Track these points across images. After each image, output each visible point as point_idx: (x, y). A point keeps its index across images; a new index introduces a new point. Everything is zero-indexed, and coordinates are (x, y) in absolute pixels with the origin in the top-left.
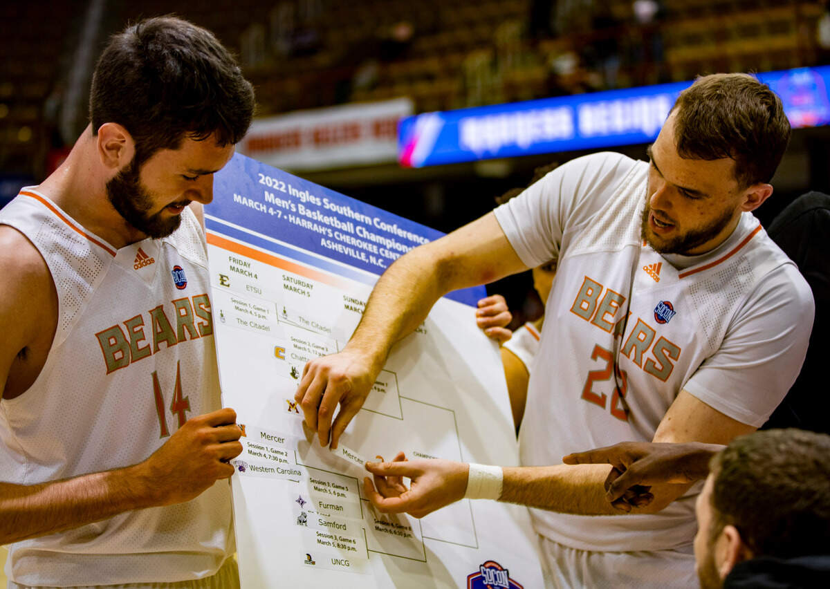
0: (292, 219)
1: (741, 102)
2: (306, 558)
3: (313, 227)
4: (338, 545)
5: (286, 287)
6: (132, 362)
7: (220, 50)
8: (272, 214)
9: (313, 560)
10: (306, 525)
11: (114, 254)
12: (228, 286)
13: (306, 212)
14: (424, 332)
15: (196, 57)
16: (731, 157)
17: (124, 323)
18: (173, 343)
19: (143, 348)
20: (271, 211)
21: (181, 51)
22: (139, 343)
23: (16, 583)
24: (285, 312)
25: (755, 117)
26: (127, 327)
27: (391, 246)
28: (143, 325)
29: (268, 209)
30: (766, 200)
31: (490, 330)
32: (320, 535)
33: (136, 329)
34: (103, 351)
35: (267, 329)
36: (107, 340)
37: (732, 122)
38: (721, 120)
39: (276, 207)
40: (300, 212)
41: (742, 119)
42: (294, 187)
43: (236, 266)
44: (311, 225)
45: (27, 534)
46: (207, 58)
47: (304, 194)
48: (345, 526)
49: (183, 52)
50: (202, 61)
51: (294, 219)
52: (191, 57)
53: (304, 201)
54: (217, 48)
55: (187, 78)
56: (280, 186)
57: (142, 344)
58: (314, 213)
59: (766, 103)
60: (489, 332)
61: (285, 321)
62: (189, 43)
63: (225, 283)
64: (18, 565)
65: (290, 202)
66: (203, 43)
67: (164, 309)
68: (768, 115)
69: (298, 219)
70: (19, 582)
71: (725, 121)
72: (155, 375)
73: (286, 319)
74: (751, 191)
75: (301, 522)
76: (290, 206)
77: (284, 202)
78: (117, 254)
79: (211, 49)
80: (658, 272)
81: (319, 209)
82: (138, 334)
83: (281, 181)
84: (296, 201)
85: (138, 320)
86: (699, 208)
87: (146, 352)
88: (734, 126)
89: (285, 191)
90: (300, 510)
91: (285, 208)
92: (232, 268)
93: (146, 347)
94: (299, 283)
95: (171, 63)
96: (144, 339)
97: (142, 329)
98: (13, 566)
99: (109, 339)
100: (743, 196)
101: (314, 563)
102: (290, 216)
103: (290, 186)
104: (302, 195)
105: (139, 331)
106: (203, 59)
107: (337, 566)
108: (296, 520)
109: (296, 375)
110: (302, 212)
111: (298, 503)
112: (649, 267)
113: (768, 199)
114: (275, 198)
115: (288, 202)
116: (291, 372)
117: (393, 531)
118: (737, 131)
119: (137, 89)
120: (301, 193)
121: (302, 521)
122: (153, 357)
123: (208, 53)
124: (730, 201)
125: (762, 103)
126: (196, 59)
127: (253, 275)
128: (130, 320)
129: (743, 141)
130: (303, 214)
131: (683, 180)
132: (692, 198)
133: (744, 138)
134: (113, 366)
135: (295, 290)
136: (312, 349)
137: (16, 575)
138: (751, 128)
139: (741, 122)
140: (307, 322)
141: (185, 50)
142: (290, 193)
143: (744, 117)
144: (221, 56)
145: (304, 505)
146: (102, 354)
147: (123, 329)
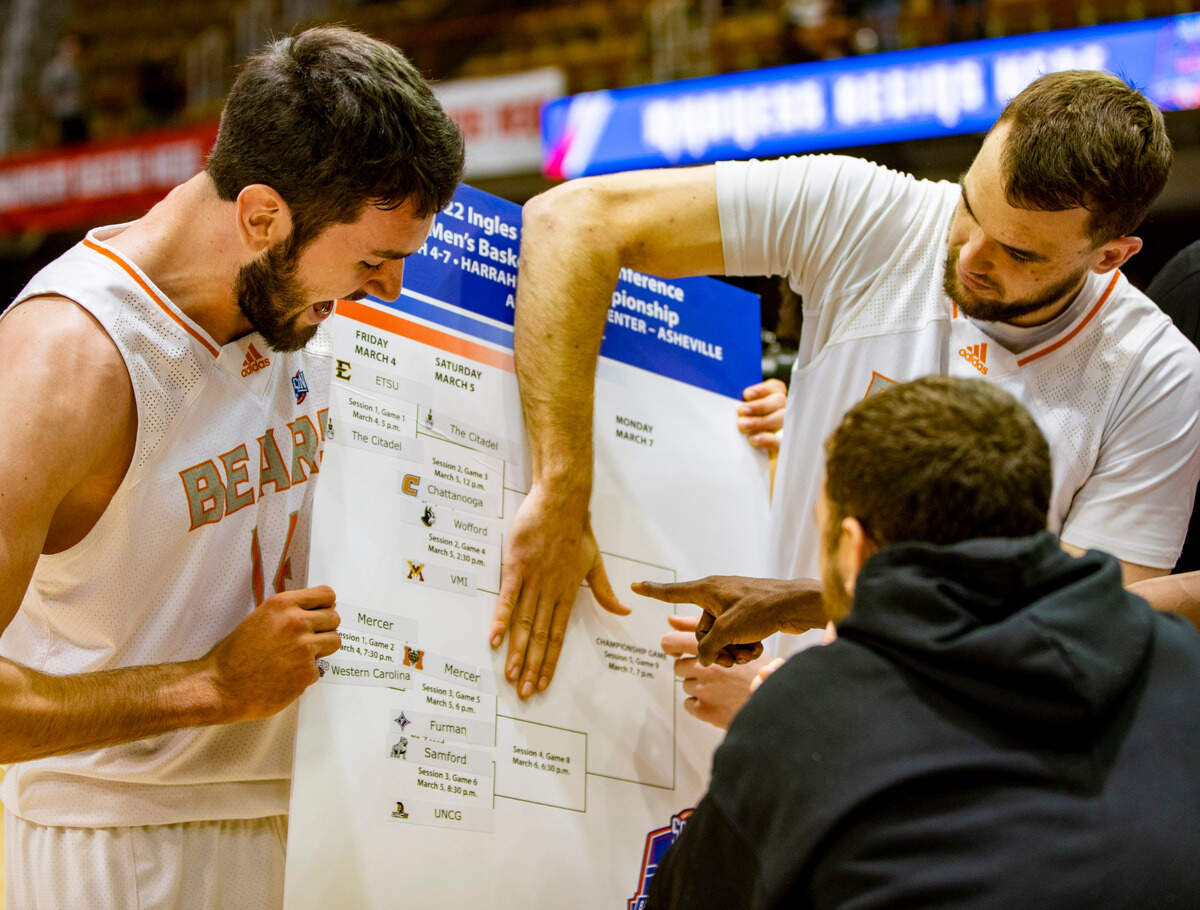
0: (465, 264)
1: (1103, 124)
2: (395, 808)
3: (497, 276)
4: (449, 788)
5: (439, 376)
6: (227, 514)
7: (412, 75)
8: (436, 257)
9: (405, 811)
10: (404, 758)
11: (215, 354)
12: (348, 378)
13: (490, 250)
14: (648, 442)
15: (381, 87)
16: (1084, 206)
17: (221, 457)
18: (284, 486)
19: (243, 495)
20: (435, 253)
21: (359, 79)
22: (238, 486)
23: (23, 820)
24: (430, 417)
25: (1121, 147)
26: (224, 463)
27: (618, 302)
28: (247, 459)
29: (429, 250)
30: (1131, 259)
31: (757, 437)
32: (424, 772)
33: (236, 466)
34: (188, 498)
35: (397, 446)
36: (195, 482)
37: (1088, 156)
38: (1071, 154)
39: (442, 245)
40: (481, 253)
41: (1103, 150)
42: (476, 211)
43: (365, 345)
44: (496, 272)
45: (53, 749)
46: (396, 86)
47: (491, 221)
48: (465, 758)
49: (362, 81)
50: (390, 93)
51: (468, 264)
52: (374, 88)
53: (489, 233)
54: (408, 71)
55: (370, 120)
56: (455, 210)
57: (242, 488)
58: (503, 253)
59: (1139, 124)
60: (754, 441)
61: (428, 432)
62: (370, 67)
63: (344, 374)
64: (27, 794)
65: (467, 235)
66: (389, 65)
67: (274, 435)
68: (1141, 142)
69: (475, 263)
70: (27, 818)
71: (1079, 155)
72: (255, 533)
73: (429, 429)
74: (1111, 247)
75: (396, 752)
76: (465, 242)
77: (457, 236)
78: (221, 353)
79: (401, 75)
80: (983, 358)
81: (511, 247)
82: (239, 472)
83: (458, 201)
84: (478, 233)
85: (240, 452)
86: (1033, 272)
87: (248, 499)
88: (1091, 163)
89: (462, 218)
90: (398, 733)
91: (458, 246)
92: (359, 350)
93: (247, 492)
94: (461, 369)
95: (346, 99)
96: (247, 481)
97: (244, 466)
98: (21, 793)
99: (198, 480)
100: (1098, 253)
101: (406, 816)
102: (463, 259)
103: (470, 209)
104: (489, 224)
105: (241, 468)
106: (392, 90)
107: (443, 820)
108: (390, 750)
109: (431, 520)
110: (484, 251)
111: (397, 724)
112: (968, 351)
113: (1134, 256)
114: (444, 230)
115: (463, 236)
116: (424, 515)
117: (540, 764)
118: (1096, 170)
119: (295, 137)
120: (488, 219)
121: (398, 752)
122: (256, 506)
123: (398, 80)
124: (1080, 262)
125: (1132, 123)
126: (381, 91)
127: (390, 359)
128: (228, 453)
129: (1103, 185)
130: (485, 255)
131: (1012, 237)
132: (1022, 260)
133: (1105, 181)
134: (200, 518)
135: (452, 381)
136: (462, 476)
137: (24, 808)
138: (1115, 165)
139: (1101, 155)
140: (463, 434)
141: (365, 78)
142: (470, 221)
143: (1106, 147)
144: (416, 85)
145: (407, 726)
146: (187, 502)
147: (218, 467)
